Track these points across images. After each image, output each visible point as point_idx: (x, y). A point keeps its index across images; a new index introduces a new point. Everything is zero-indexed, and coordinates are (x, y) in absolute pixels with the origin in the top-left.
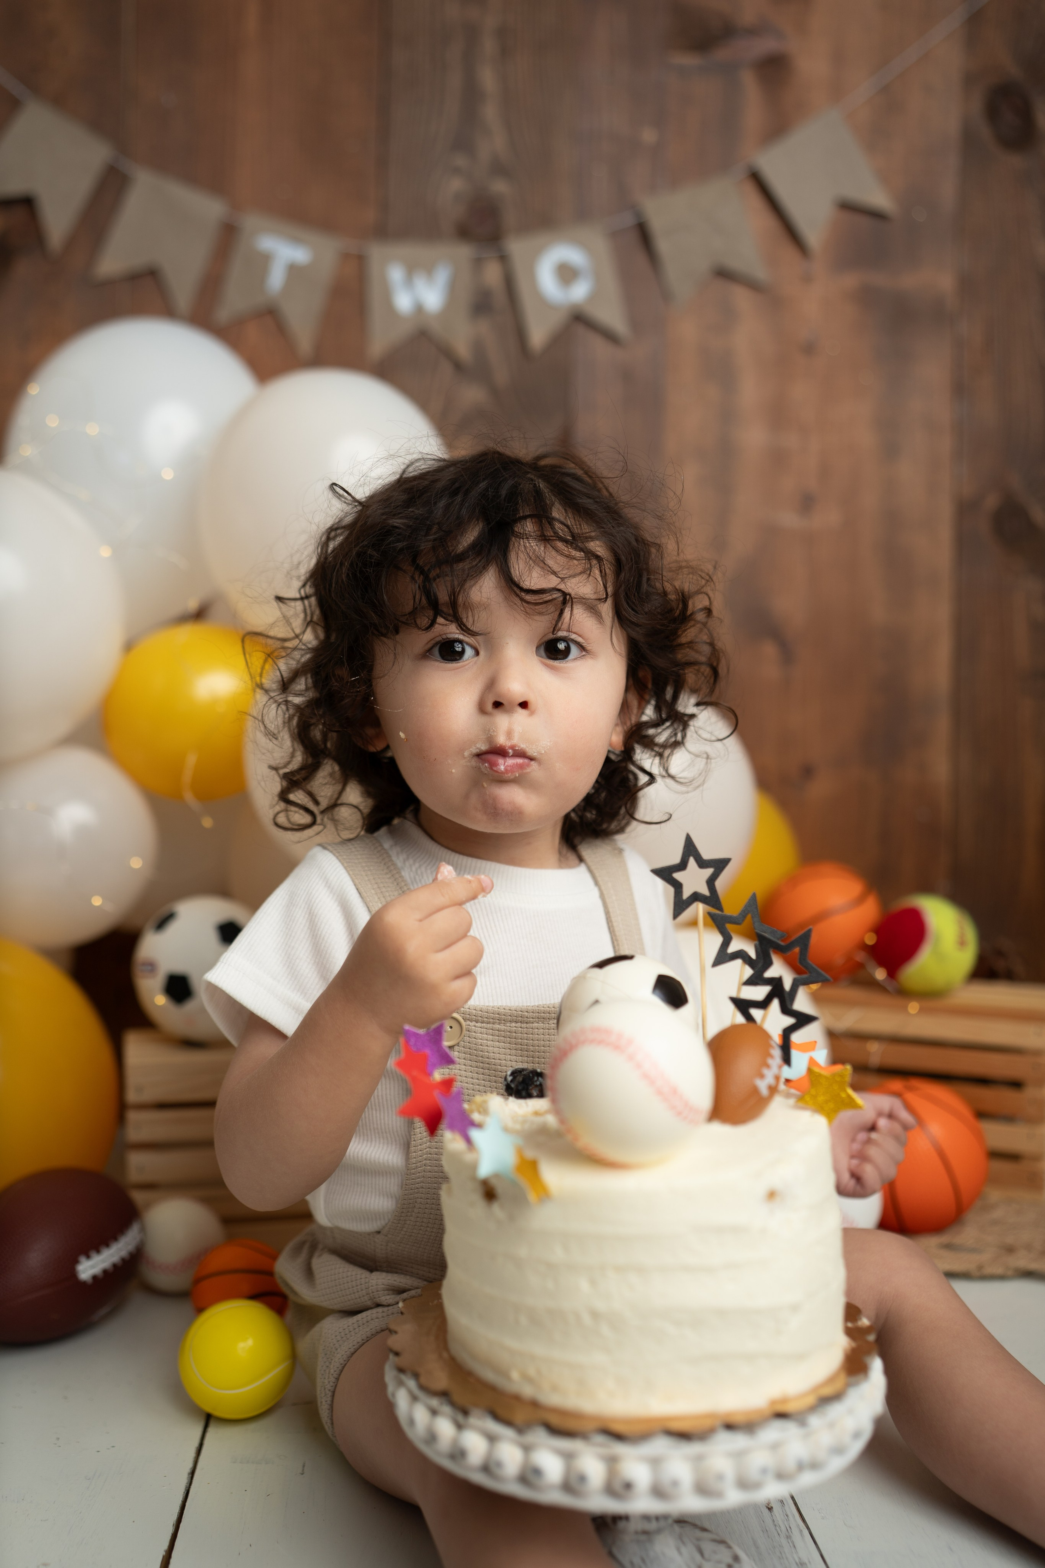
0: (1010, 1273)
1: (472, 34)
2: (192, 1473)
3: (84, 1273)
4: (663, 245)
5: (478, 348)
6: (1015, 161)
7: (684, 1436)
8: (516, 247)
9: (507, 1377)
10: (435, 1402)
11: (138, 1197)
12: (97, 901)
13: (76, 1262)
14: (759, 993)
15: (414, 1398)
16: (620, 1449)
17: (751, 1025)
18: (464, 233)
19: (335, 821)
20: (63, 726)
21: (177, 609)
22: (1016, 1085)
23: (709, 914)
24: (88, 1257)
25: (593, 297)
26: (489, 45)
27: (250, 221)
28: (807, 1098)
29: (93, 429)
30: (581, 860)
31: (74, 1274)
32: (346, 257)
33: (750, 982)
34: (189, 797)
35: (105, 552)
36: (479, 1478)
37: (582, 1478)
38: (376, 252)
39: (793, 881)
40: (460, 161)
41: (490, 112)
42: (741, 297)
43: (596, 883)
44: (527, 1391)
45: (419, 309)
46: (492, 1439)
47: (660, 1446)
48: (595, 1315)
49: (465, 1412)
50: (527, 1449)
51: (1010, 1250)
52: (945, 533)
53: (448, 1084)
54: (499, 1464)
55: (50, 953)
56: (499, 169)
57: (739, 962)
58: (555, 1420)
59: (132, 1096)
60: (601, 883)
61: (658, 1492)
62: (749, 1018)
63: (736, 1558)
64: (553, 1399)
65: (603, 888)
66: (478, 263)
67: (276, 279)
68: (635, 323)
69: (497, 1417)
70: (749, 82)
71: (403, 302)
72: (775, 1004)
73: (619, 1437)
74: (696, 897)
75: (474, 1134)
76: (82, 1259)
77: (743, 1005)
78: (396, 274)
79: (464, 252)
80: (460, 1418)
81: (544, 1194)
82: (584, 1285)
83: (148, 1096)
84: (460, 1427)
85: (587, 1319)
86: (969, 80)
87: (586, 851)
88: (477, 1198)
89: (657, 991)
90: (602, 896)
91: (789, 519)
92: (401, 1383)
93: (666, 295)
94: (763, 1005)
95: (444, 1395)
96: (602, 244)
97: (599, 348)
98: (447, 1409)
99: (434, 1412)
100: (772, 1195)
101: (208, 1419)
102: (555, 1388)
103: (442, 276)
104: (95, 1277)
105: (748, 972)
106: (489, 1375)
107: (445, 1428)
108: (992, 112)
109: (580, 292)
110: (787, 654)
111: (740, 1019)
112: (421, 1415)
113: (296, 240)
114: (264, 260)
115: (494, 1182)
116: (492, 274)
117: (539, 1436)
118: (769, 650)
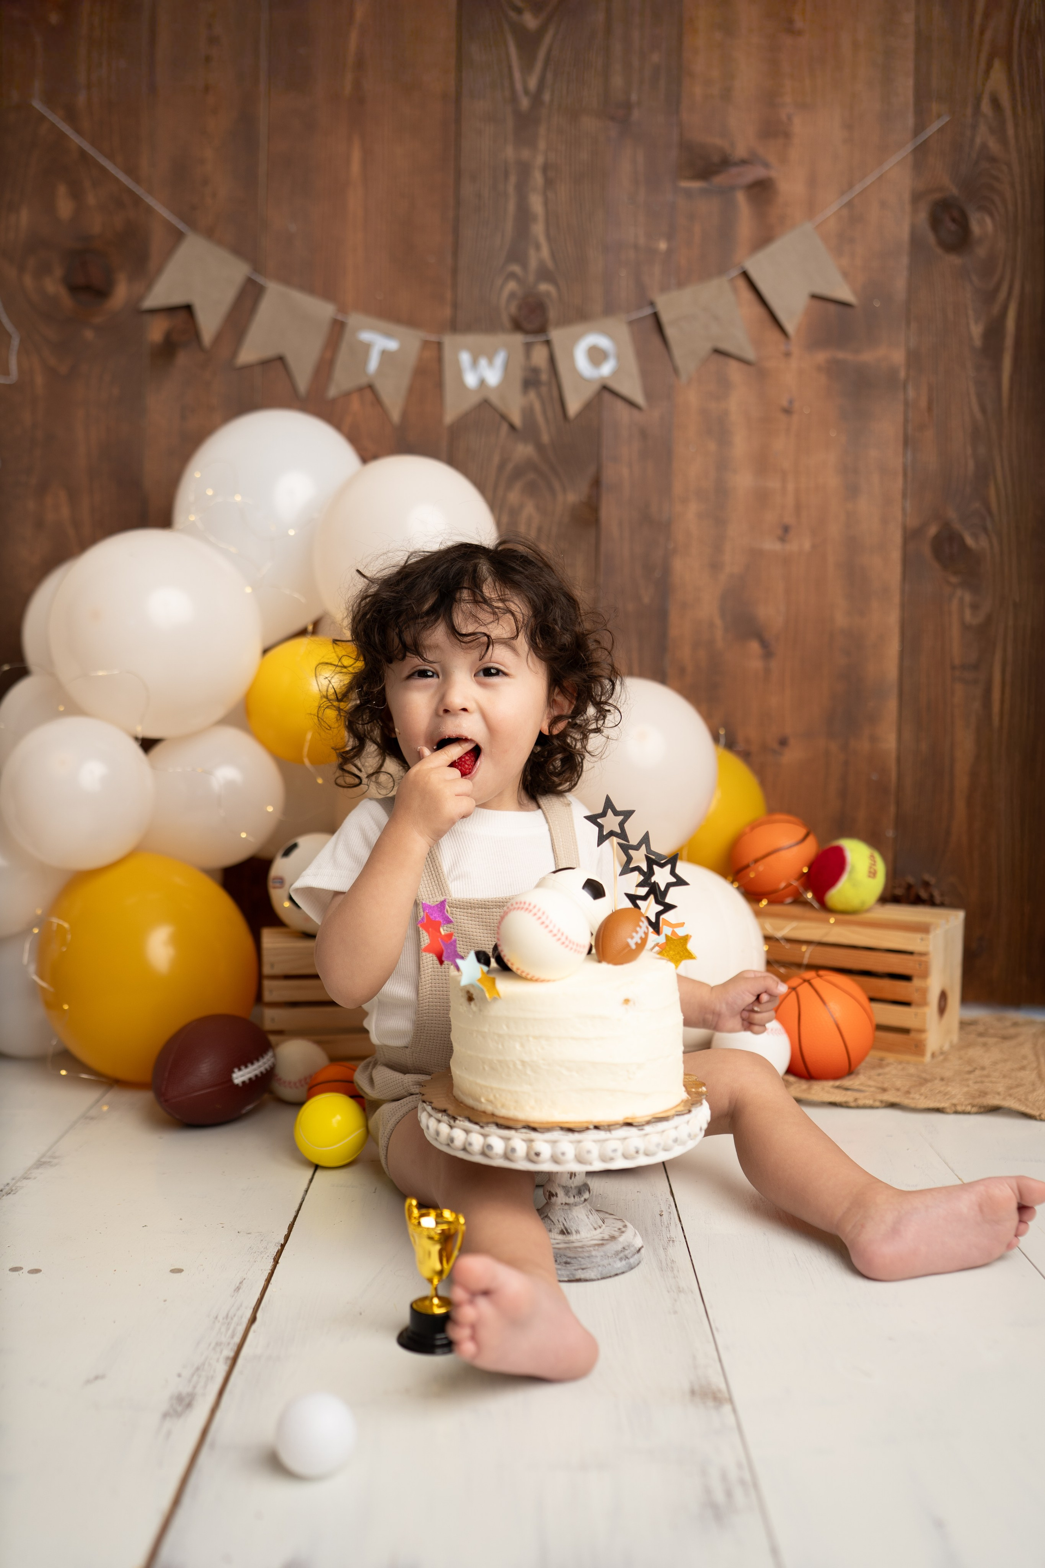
0: (877, 1104)
1: (524, 170)
2: (306, 1191)
3: (237, 1078)
4: (671, 332)
5: (528, 413)
6: (955, 260)
7: (570, 1130)
8: (556, 335)
9: (481, 1102)
10: (439, 1115)
11: (273, 1039)
12: (244, 835)
13: (233, 1072)
14: (643, 891)
15: (430, 1116)
16: (534, 1135)
17: (637, 910)
18: (517, 326)
19: (378, 783)
20: (220, 712)
21: (297, 626)
22: (907, 978)
23: (618, 843)
24: (240, 1069)
25: (615, 373)
26: (538, 178)
27: (353, 319)
28: (664, 952)
29: (238, 498)
30: (539, 807)
31: (230, 1080)
32: (426, 344)
33: (640, 885)
34: (307, 762)
35: (248, 590)
36: (461, 1155)
37: (513, 1150)
38: (449, 341)
39: (754, 826)
40: (516, 268)
41: (538, 229)
42: (734, 370)
43: (547, 822)
44: (489, 1108)
45: (482, 383)
46: (467, 1132)
47: (556, 1135)
48: (523, 1063)
49: (455, 1119)
50: (485, 1136)
51: (884, 1090)
52: (896, 555)
53: (450, 936)
54: (470, 1144)
55: (209, 872)
56: (545, 274)
57: (636, 873)
58: (500, 1121)
59: (267, 970)
60: (550, 821)
61: (555, 1160)
62: (637, 906)
63: (625, 1226)
64: (502, 1112)
65: (551, 824)
66: (528, 347)
67: (373, 364)
68: (649, 394)
69: (470, 1121)
70: (741, 198)
71: (471, 380)
72: (652, 897)
73: (534, 1129)
74: (612, 834)
75: (459, 962)
76: (236, 1070)
77: (633, 898)
78: (465, 358)
79: (518, 339)
80: (452, 1122)
81: (496, 997)
82: (518, 1046)
83: (278, 970)
84: (451, 1127)
85: (520, 1067)
86: (916, 198)
87: (544, 801)
88: (464, 1000)
89: (586, 889)
90: (550, 830)
91: (771, 545)
92: (424, 1110)
93: (676, 371)
94: (645, 898)
95: (444, 1111)
96: (624, 332)
97: (622, 411)
98: (445, 1118)
99: (439, 1121)
100: (627, 1001)
101: (317, 1167)
102: (503, 1106)
103: (500, 359)
104: (244, 1082)
105: (642, 878)
106: (470, 1102)
107: (444, 1128)
108: (935, 222)
109: (607, 369)
110: (768, 653)
111: (629, 905)
112: (432, 1123)
113: (388, 335)
114: (367, 347)
115: (472, 991)
116: (540, 356)
117: (492, 1129)
118: (754, 646)
